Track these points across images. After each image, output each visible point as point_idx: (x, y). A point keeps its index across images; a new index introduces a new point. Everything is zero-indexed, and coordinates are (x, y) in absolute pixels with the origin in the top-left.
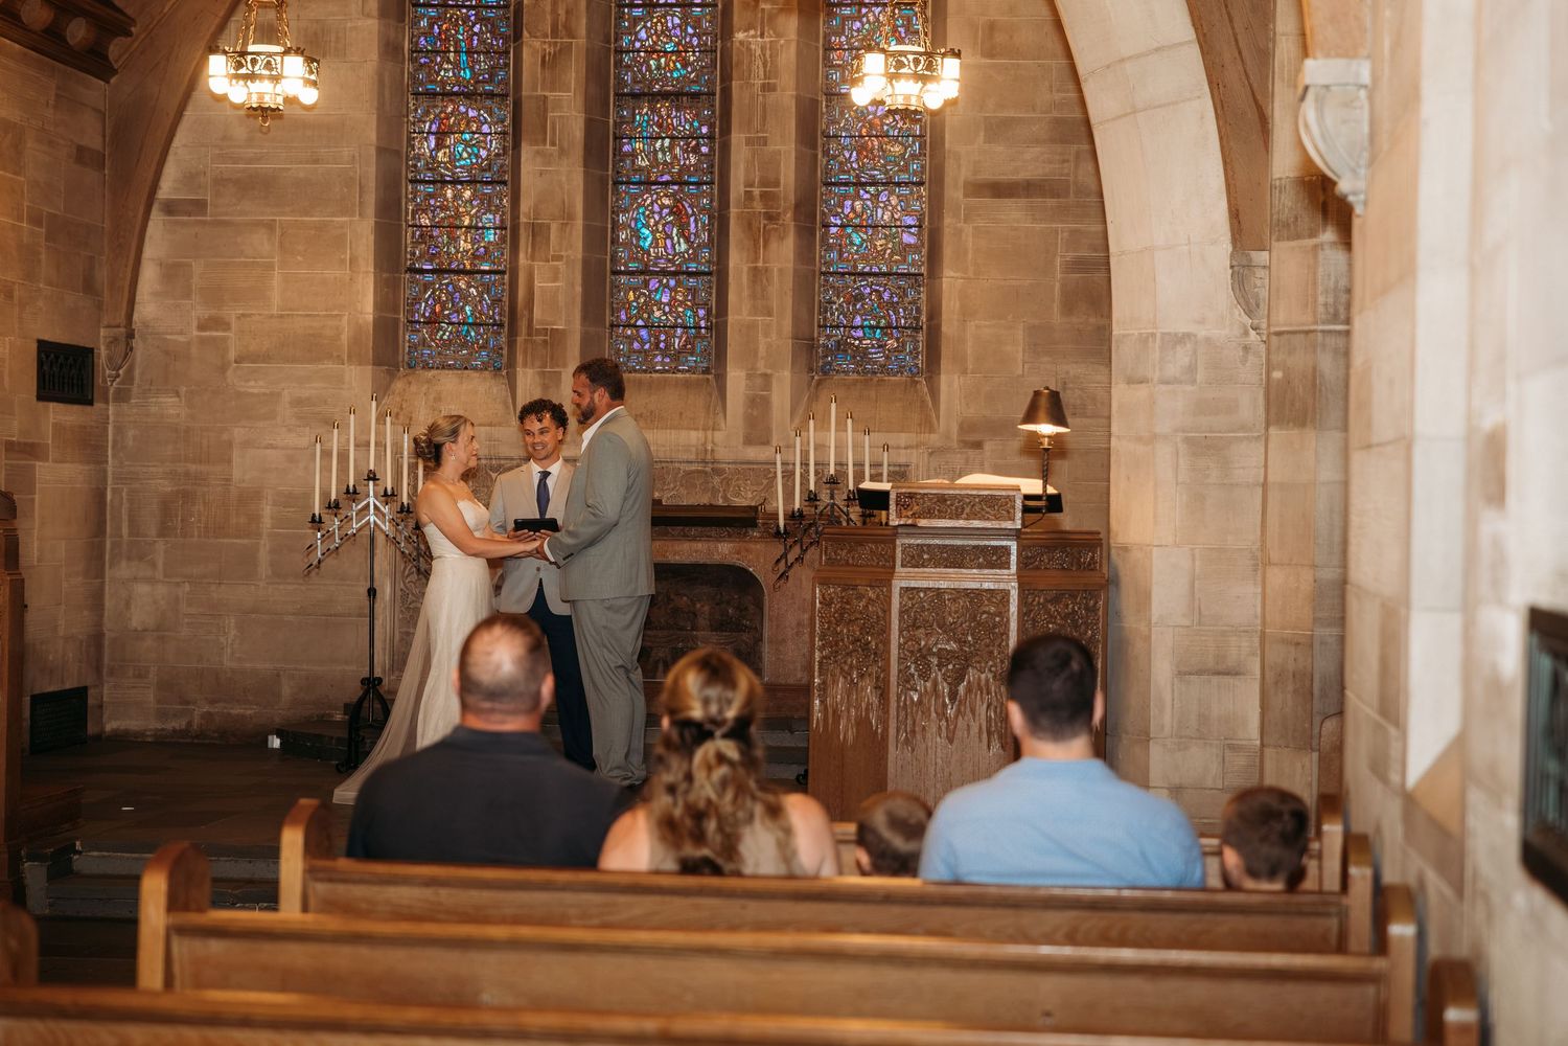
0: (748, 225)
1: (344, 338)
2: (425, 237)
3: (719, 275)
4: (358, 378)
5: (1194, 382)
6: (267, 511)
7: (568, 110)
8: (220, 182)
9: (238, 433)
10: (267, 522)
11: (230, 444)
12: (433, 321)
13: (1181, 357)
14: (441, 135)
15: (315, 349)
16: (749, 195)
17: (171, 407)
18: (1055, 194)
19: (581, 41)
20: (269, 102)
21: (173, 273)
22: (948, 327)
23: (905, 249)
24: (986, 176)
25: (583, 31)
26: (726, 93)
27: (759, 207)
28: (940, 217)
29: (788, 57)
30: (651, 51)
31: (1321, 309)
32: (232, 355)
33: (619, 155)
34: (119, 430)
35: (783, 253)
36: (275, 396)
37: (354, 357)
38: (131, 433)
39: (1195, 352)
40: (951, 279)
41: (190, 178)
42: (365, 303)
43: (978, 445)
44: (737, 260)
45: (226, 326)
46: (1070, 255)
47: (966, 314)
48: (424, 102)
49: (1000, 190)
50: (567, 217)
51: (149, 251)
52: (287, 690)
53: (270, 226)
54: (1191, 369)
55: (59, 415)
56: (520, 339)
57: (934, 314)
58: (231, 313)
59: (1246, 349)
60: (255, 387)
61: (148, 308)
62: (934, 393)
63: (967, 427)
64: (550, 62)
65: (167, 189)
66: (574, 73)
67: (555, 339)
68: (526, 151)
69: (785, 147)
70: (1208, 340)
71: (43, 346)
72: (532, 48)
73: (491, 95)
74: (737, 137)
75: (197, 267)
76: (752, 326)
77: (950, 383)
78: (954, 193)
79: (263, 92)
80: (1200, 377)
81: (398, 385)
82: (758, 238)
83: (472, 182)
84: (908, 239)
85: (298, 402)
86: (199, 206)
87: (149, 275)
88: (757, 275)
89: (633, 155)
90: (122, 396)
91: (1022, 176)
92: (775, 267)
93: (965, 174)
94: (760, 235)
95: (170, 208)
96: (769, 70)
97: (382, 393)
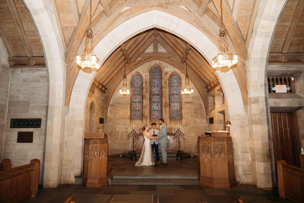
0: (165, 106)
1: (127, 117)
2: (134, 108)
3: (162, 111)
4: (128, 121)
5: (240, 120)
6: (120, 133)
7: (147, 96)
8: (115, 103)
9: (117, 126)
10: (120, 134)
11: (116, 127)
12: (135, 115)
13: (239, 117)
14: (135, 99)
15: (124, 118)
16: (164, 103)
17: (110, 124)
18: (192, 103)
19: (149, 90)
20: (125, 94)
21: (111, 111)
22: (183, 115)
23: (178, 108)
24: (186, 102)
25: (149, 89)
26: (162, 94)
27: (165, 104)
28: (182, 105)
29: (168, 91)
30: (154, 91)
31: (259, 111)
32: (116, 119)
33: (152, 100)
34: (106, 126)
35: (168, 109)
36: (120, 123)
37: (128, 119)
38: (107, 126)
39: (240, 117)
40: (183, 111)
41: (112, 103)
42: (129, 114)
43: (186, 126)
44: (163, 109)
45: (116, 116)
46: (194, 109)
47: (185, 114)
48: (134, 96)
49: (187, 103)
50: (148, 106)
51: (109, 109)
52: (122, 151)
53: (120, 107)
54: (240, 118)
55: (101, 125)
56: (144, 117)
57: (182, 114)
58: (116, 115)
59: (246, 116)
60: (119, 122)
61: (108, 115)
62: (182, 122)
63: (185, 124)
64: (146, 92)
66: (148, 93)
67: (147, 117)
68: (144, 100)
69: (168, 99)
70: (241, 115)
71: (100, 118)
72: (144, 91)
73: (140, 95)
74: (163, 98)
75: (113, 111)
76: (165, 115)
77: (184, 120)
78: (183, 103)
79: (125, 93)
80: (241, 119)
81: (132, 121)
82: (165, 107)
83: (138, 103)
84: (178, 107)
85: (123, 123)
86: (113, 105)
87: (109, 111)
88: (166, 111)
89: (153, 100)
90: (106, 123)
91: (189, 101)
92: (167, 110)
93: (184, 101)
94: (166, 107)
95: (111, 105)
96: (166, 92)
97: (130, 122)
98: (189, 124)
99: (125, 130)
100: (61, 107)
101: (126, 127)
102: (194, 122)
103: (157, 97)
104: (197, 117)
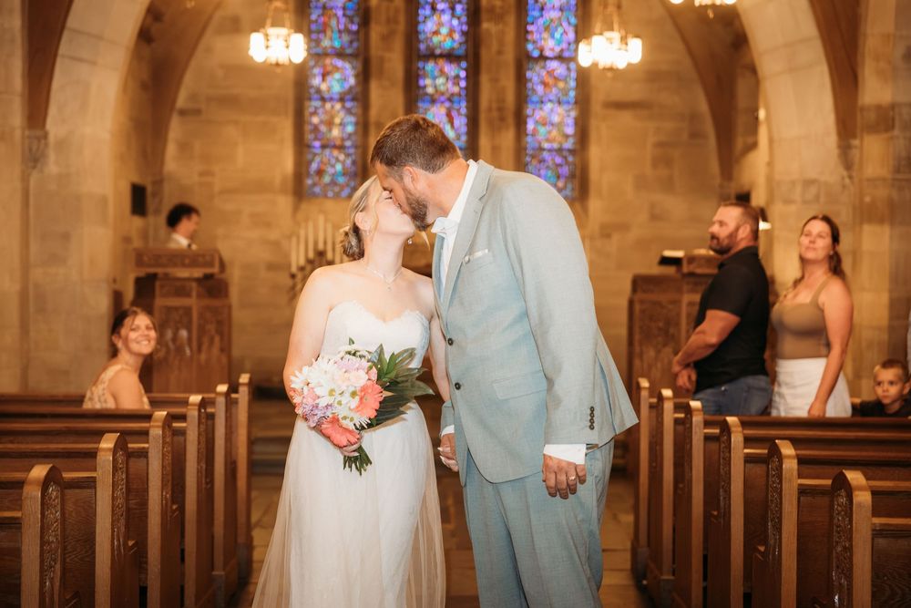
0: (491, 123)
1: (278, 181)
2: (316, 128)
4: (284, 203)
5: (819, 202)
6: (237, 272)
7: (395, 62)
8: (209, 99)
9: (220, 231)
10: (236, 278)
12: (320, 172)
13: (813, 190)
14: (324, 76)
15: (261, 187)
16: (490, 109)
18: (647, 108)
19: (402, 27)
20: (281, 60)
21: (184, 147)
22: (594, 175)
23: (566, 136)
24: (612, 98)
25: (403, 22)
26: (477, 55)
27: (495, 113)
28: (588, 119)
29: (510, 36)
30: (433, 33)
31: (891, 167)
32: (217, 189)
33: (418, 87)
35: (508, 137)
36: (240, 212)
37: (283, 191)
39: (819, 188)
40: (595, 153)
41: (193, 97)
42: (288, 164)
44: (484, 141)
45: (213, 175)
46: (655, 140)
47: (603, 169)
49: (620, 106)
51: (170, 136)
53: (237, 122)
54: (817, 197)
55: (140, 222)
57: (585, 169)
58: (215, 168)
59: (844, 187)
60: (229, 207)
61: (171, 164)
62: (585, 209)
63: (603, 226)
64: (386, 38)
65: (181, 102)
66: (398, 43)
68: (373, 84)
69: (509, 83)
70: (825, 182)
71: (133, 185)
72: (376, 31)
73: (350, 55)
74: (483, 78)
75: (196, 144)
77: (595, 204)
78: (596, 107)
79: (278, 54)
81: (304, 206)
83: (341, 100)
84: (569, 131)
85: (252, 215)
86: (198, 112)
87: (171, 149)
88: (494, 150)
89: (425, 86)
91: (631, 98)
92: (504, 144)
93: (602, 97)
94: (495, 130)
95: (183, 113)
96: (501, 43)
97: (296, 209)
98: (623, 227)
99: (264, 255)
100: (18, 133)
101: (274, 235)
102: (654, 217)
103: (451, 69)
104: (668, 186)
